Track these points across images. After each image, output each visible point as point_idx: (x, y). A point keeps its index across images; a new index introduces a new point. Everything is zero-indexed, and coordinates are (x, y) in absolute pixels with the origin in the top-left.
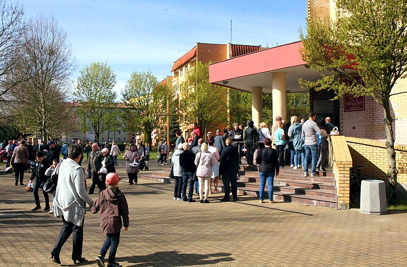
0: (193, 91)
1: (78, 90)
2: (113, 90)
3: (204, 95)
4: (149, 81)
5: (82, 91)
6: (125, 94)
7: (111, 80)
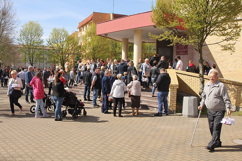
0: (90, 40)
1: (20, 37)
2: (42, 38)
3: (95, 43)
4: (63, 33)
5: (23, 38)
6: (49, 40)
7: (40, 32)
